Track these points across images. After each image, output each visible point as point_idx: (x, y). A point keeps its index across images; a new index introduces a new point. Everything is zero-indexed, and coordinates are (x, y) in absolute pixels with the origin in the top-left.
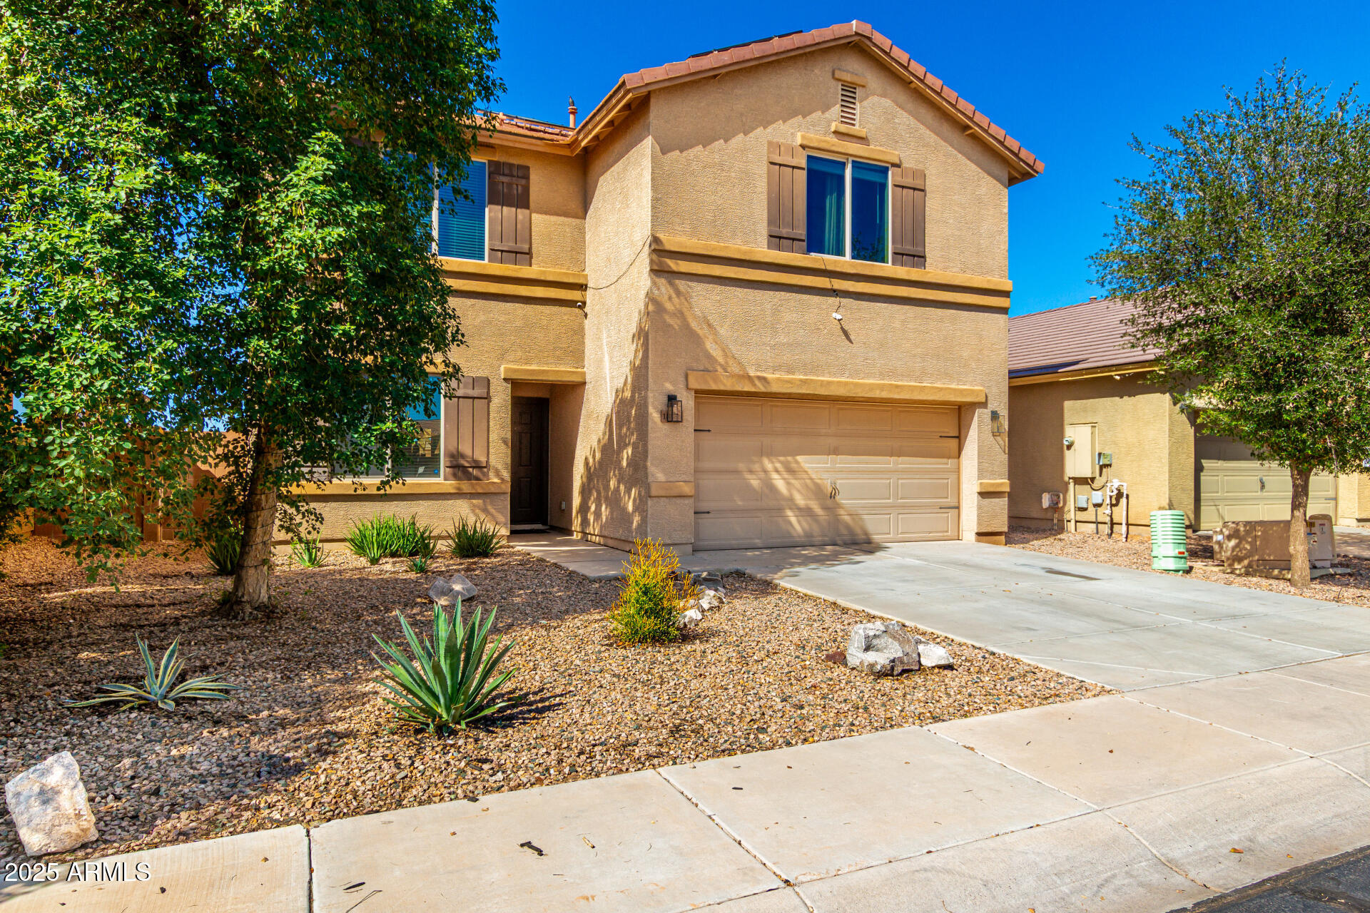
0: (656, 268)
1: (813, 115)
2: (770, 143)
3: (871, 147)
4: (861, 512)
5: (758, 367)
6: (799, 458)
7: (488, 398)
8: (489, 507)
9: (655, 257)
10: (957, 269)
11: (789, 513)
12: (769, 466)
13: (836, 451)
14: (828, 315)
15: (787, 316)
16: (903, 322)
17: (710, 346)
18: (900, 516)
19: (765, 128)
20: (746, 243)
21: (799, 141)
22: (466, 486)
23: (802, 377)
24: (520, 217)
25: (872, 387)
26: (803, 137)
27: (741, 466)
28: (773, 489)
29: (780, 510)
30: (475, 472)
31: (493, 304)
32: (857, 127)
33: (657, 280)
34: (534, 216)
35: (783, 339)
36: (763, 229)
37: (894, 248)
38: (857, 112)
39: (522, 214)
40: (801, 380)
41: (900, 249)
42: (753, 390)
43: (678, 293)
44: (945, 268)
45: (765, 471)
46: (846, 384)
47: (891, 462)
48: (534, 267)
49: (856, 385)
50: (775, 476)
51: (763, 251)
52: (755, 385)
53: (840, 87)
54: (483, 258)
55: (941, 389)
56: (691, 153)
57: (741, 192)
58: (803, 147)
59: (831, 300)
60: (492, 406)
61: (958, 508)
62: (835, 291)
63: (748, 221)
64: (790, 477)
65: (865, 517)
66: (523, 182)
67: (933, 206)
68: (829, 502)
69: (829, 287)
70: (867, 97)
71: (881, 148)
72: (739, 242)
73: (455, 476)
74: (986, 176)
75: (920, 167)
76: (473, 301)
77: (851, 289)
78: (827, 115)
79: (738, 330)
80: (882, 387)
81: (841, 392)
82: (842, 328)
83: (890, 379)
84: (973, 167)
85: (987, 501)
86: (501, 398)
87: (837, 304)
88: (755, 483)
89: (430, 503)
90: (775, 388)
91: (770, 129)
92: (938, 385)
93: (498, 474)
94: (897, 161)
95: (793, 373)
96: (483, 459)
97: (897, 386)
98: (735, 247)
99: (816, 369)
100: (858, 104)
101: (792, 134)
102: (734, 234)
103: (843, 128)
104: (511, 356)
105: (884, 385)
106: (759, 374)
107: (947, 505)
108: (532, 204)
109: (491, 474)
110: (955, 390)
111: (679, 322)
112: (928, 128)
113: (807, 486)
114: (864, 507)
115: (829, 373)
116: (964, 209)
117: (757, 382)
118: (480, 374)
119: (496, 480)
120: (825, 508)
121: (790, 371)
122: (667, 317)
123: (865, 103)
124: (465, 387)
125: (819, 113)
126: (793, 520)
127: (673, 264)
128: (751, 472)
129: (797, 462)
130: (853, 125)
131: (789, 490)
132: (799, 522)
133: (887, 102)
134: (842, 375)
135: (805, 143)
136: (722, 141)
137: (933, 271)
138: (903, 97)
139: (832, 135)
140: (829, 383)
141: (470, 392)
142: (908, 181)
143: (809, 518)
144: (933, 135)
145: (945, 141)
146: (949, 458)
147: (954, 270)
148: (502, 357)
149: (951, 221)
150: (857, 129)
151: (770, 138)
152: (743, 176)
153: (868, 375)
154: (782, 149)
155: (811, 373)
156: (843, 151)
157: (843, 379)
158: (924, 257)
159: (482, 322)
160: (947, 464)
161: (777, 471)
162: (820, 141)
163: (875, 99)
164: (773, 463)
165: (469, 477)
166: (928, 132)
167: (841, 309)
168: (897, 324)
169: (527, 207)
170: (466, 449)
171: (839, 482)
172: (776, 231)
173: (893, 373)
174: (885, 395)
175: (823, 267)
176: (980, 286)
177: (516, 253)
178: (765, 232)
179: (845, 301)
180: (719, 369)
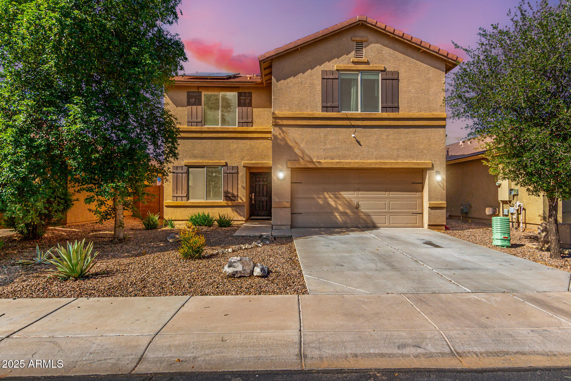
0: (274, 124)
1: (342, 57)
2: (322, 71)
3: (371, 65)
4: (371, 215)
5: (318, 158)
6: (341, 193)
7: (238, 173)
8: (238, 210)
9: (274, 120)
10: (416, 111)
11: (336, 214)
12: (327, 196)
13: (358, 190)
14: (350, 135)
15: (331, 137)
16: (387, 136)
17: (297, 151)
18: (391, 217)
19: (320, 66)
20: (312, 111)
21: (335, 68)
22: (230, 203)
23: (338, 161)
24: (248, 110)
25: (371, 164)
26: (337, 66)
27: (315, 196)
28: (329, 204)
29: (332, 213)
30: (234, 198)
31: (239, 141)
32: (364, 58)
33: (275, 128)
34: (254, 109)
35: (328, 146)
36: (320, 105)
37: (382, 105)
38: (364, 52)
39: (249, 109)
40: (336, 162)
41: (385, 105)
42: (314, 166)
43: (283, 132)
44: (410, 111)
45: (326, 198)
46: (358, 163)
47: (386, 194)
48: (254, 127)
49: (363, 163)
50: (330, 200)
51: (319, 113)
52: (315, 165)
53: (355, 43)
54: (236, 126)
55: (407, 163)
56: (289, 80)
57: (310, 92)
58: (337, 70)
59: (351, 129)
60: (239, 176)
61: (422, 214)
62: (353, 126)
63: (313, 102)
64: (337, 200)
65: (373, 217)
66: (249, 98)
67: (402, 85)
68: (355, 210)
69: (350, 124)
70: (368, 45)
71: (376, 65)
72: (309, 110)
73: (226, 200)
74: (432, 68)
75: (396, 70)
76: (233, 140)
77: (360, 124)
78: (349, 56)
79: (309, 144)
80: (376, 163)
81: (356, 166)
82: (357, 140)
83: (381, 160)
84: (425, 65)
85: (433, 211)
86: (242, 174)
87: (354, 131)
88: (321, 202)
89: (219, 209)
90: (324, 166)
91: (322, 66)
92: (406, 161)
93: (241, 199)
94: (383, 69)
95: (334, 159)
96: (236, 194)
97: (384, 163)
98: (307, 113)
99: (344, 157)
100: (364, 49)
101: (333, 66)
102: (307, 107)
103: (356, 60)
104: (246, 159)
105: (377, 162)
106: (318, 160)
107: (416, 212)
108: (253, 105)
109: (239, 199)
110: (414, 163)
111: (284, 143)
112: (400, 52)
113: (344, 203)
114: (372, 213)
115: (351, 159)
116: (420, 84)
117: (317, 164)
118: (235, 165)
119: (241, 201)
120: (353, 212)
121: (332, 158)
122: (279, 141)
123: (367, 48)
124: (230, 170)
125: (346, 55)
126: (338, 217)
127: (280, 122)
128: (319, 198)
129: (340, 194)
130: (362, 58)
131: (336, 205)
132: (341, 218)
133: (378, 46)
134: (357, 159)
135: (338, 68)
136: (301, 73)
137: (402, 113)
138: (386, 42)
139: (352, 63)
140: (350, 163)
141: (231, 171)
142: (390, 77)
143: (345, 217)
144: (402, 55)
145: (410, 57)
146: (417, 192)
147: (414, 111)
148: (242, 159)
149: (413, 90)
150: (364, 59)
151: (323, 69)
152: (311, 85)
153: (369, 159)
154: (328, 72)
155: (342, 159)
156: (356, 69)
157: (357, 161)
158: (398, 107)
159: (236, 147)
160: (416, 195)
161: (331, 197)
162: (345, 67)
163: (373, 45)
164: (329, 195)
165: (231, 200)
166: (400, 54)
167: (356, 133)
168: (384, 137)
169: (251, 106)
170: (230, 190)
171: (360, 202)
172: (325, 105)
173: (382, 157)
174: (377, 166)
175: (346, 117)
176: (428, 117)
177: (247, 123)
178: (320, 106)
179: (357, 129)
180: (301, 159)
